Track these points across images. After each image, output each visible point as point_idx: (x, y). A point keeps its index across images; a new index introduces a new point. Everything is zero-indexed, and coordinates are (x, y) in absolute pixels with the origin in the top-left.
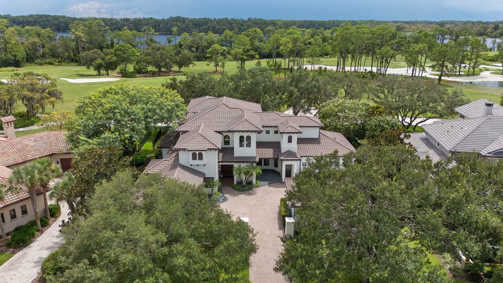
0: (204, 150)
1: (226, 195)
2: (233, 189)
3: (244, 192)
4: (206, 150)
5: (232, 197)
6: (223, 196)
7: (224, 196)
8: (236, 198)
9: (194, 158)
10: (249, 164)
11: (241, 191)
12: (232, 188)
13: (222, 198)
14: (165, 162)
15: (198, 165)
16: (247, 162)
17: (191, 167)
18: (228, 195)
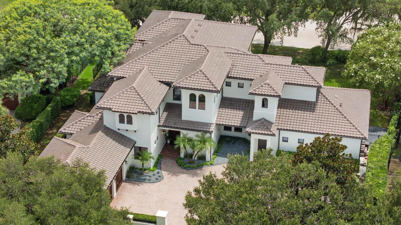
0: (133, 113)
1: (163, 172)
2: (176, 165)
3: (189, 171)
4: (136, 114)
5: (170, 175)
6: (158, 173)
7: (160, 174)
8: (174, 178)
9: (122, 120)
10: (200, 134)
11: (185, 168)
12: (175, 162)
13: (157, 176)
14: (89, 118)
15: (127, 130)
16: (198, 131)
17: (118, 131)
18: (166, 172)
